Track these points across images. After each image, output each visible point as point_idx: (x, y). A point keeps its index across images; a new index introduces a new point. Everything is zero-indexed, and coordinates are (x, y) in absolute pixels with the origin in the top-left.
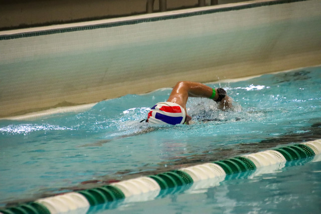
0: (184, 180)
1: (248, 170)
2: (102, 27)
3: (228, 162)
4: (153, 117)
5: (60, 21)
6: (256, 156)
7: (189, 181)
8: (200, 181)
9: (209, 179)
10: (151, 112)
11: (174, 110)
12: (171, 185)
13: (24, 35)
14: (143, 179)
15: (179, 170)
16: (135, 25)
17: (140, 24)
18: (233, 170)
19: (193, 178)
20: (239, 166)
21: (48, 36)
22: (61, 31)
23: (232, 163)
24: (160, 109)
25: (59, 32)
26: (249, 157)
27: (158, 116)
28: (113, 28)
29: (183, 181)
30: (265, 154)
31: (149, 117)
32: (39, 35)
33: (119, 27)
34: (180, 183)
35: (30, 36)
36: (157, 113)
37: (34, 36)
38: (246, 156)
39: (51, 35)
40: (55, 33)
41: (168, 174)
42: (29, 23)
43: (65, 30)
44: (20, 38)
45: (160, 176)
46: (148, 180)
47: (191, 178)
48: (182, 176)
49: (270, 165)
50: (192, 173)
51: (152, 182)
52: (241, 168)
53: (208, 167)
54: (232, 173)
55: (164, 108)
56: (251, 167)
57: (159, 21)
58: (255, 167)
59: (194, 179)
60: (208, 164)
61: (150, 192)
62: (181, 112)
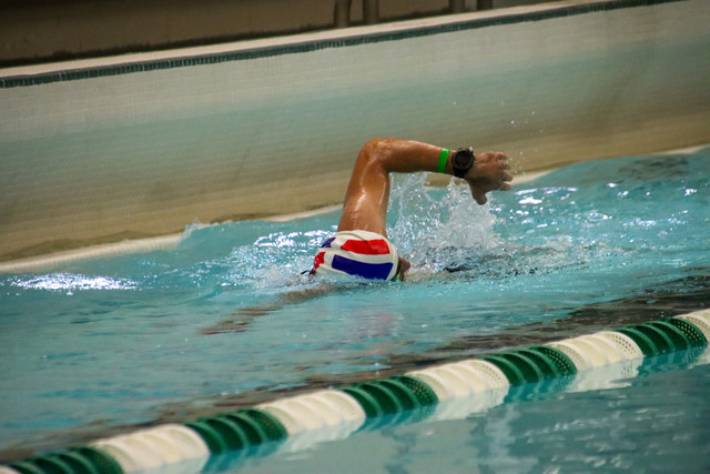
0: (418, 397)
1: (558, 375)
2: (236, 59)
3: (515, 357)
4: (327, 266)
5: (144, 43)
6: (574, 343)
7: (428, 399)
8: (452, 399)
9: (472, 394)
10: (323, 254)
11: (373, 248)
12: (389, 407)
13: (63, 75)
14: (328, 396)
15: (407, 374)
16: (310, 53)
17: (320, 51)
18: (525, 377)
19: (437, 393)
20: (539, 366)
21: (116, 77)
22: (146, 66)
23: (522, 360)
24: (342, 248)
25: (141, 70)
26: (559, 346)
27: (339, 263)
28: (260, 60)
29: (415, 399)
30: (595, 340)
31: (316, 266)
32: (96, 76)
33: (273, 57)
34: (408, 404)
35: (78, 78)
36: (336, 257)
37: (87, 77)
38: (554, 345)
39: (123, 76)
40: (132, 71)
41: (383, 383)
42: (74, 50)
43: (155, 64)
44: (54, 83)
45: (366, 387)
46: (338, 397)
47: (434, 393)
48: (412, 388)
49: (607, 365)
50: (434, 381)
51: (348, 403)
52: (542, 370)
53: (471, 368)
54: (525, 382)
55: (350, 245)
56: (565, 367)
57: (363, 46)
58: (575, 369)
59: (440, 395)
60: (469, 361)
61: (343, 422)
62: (388, 252)
